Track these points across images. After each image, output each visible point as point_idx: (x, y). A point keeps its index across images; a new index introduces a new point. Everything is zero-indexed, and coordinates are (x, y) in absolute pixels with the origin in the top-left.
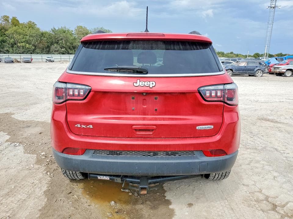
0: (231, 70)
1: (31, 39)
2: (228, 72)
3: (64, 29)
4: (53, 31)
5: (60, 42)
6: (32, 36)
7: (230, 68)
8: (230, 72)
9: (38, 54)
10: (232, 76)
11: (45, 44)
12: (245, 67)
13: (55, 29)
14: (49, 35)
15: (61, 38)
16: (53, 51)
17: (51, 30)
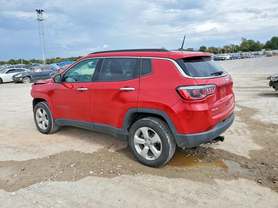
0: (28, 76)
2: (26, 79)
7: (28, 75)
8: (28, 79)
10: (31, 82)
12: (41, 73)
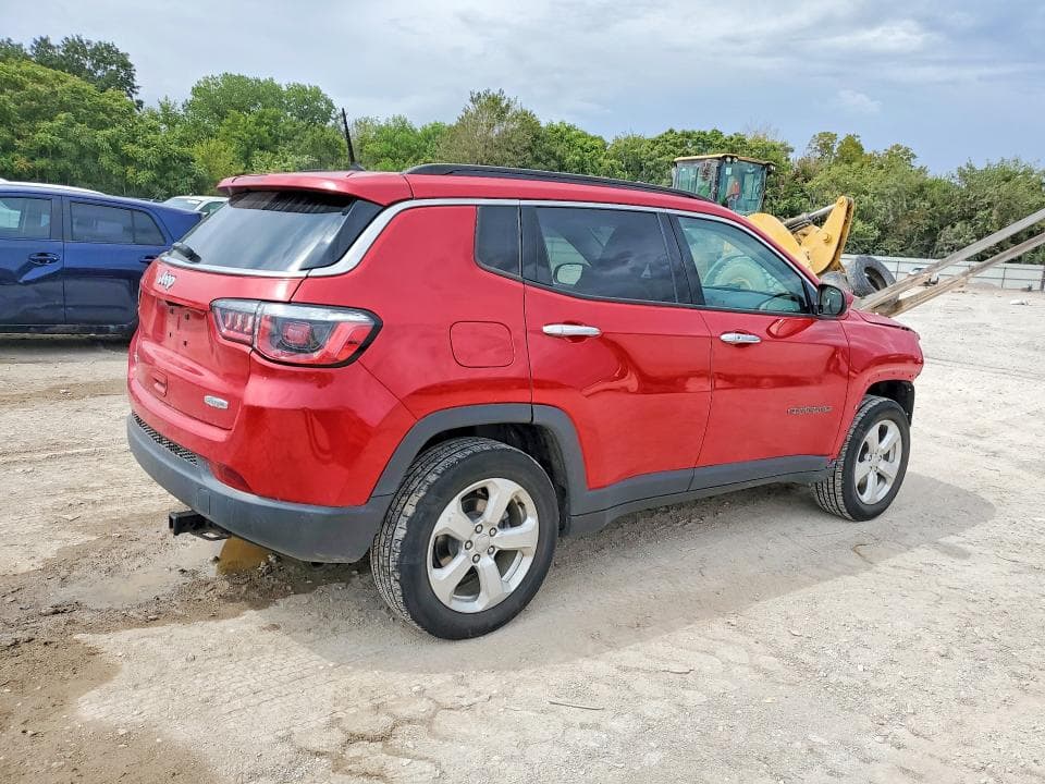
1: (878, 203)
3: (1012, 169)
4: (963, 175)
5: (981, 214)
6: (882, 196)
9: (887, 255)
11: (921, 222)
13: (972, 168)
14: (945, 191)
15: (986, 200)
16: (945, 248)
17: (955, 173)
